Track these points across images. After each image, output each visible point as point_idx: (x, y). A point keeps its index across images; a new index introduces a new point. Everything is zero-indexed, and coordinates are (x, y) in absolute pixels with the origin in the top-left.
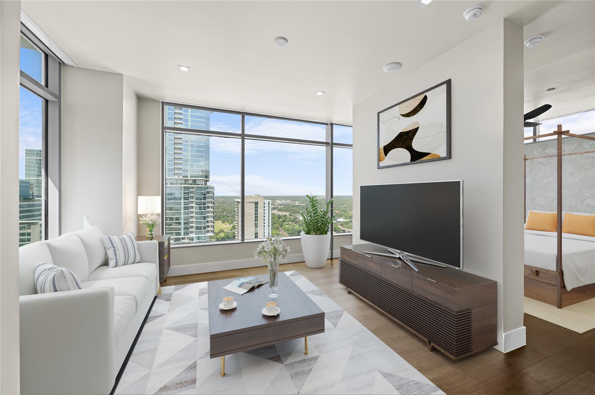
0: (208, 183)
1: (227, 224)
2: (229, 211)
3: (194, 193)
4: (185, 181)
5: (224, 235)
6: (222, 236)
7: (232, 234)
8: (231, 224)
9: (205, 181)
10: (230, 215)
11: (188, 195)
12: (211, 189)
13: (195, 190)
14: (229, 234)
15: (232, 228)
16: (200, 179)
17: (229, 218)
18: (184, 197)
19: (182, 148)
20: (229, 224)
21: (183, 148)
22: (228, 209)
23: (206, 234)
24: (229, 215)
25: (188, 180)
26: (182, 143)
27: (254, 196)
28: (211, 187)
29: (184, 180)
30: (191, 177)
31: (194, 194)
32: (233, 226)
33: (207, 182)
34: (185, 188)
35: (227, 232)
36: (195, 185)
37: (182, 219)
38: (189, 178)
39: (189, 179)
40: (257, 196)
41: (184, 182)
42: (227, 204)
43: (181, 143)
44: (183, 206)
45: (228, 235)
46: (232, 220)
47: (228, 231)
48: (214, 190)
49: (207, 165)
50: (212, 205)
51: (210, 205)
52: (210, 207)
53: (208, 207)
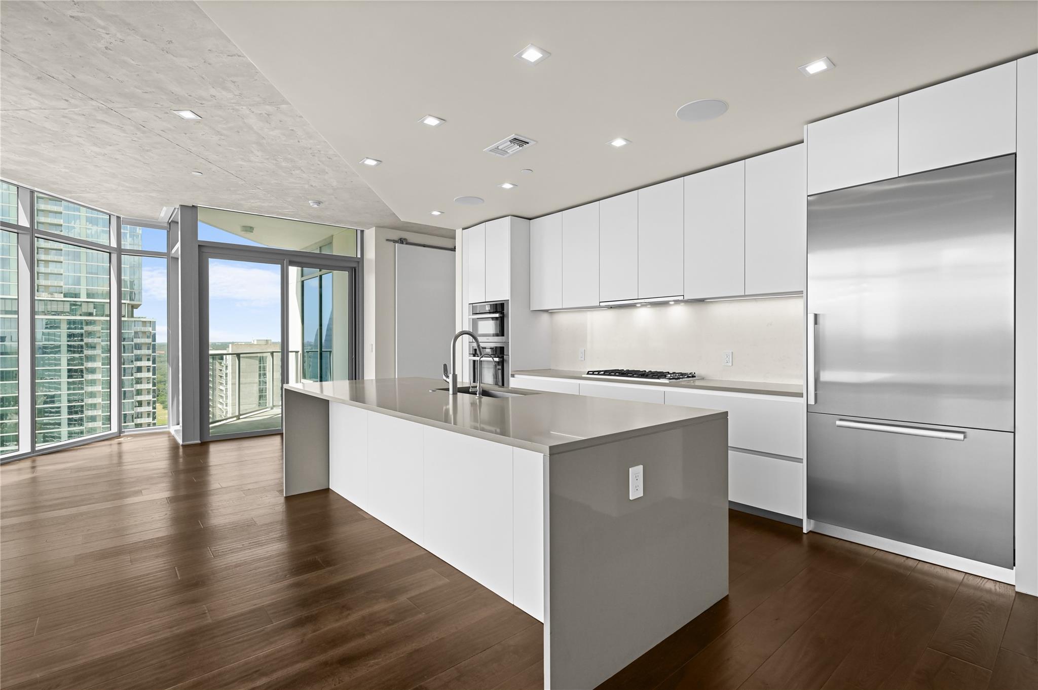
0: (136, 312)
3: (98, 335)
4: (71, 305)
9: (130, 307)
11: (82, 340)
12: (146, 326)
13: (100, 329)
18: (69, 346)
19: (61, 225)
21: (63, 224)
25: (79, 304)
26: (61, 213)
27: (255, 343)
28: (145, 322)
29: (69, 303)
30: (89, 296)
31: (100, 338)
33: (135, 310)
34: (69, 322)
36: (102, 316)
37: (64, 399)
38: (83, 298)
39: (84, 302)
40: (264, 343)
41: (67, 308)
43: (59, 210)
44: (64, 367)
48: (154, 329)
50: (150, 363)
51: (144, 363)
52: (143, 369)
53: (139, 369)
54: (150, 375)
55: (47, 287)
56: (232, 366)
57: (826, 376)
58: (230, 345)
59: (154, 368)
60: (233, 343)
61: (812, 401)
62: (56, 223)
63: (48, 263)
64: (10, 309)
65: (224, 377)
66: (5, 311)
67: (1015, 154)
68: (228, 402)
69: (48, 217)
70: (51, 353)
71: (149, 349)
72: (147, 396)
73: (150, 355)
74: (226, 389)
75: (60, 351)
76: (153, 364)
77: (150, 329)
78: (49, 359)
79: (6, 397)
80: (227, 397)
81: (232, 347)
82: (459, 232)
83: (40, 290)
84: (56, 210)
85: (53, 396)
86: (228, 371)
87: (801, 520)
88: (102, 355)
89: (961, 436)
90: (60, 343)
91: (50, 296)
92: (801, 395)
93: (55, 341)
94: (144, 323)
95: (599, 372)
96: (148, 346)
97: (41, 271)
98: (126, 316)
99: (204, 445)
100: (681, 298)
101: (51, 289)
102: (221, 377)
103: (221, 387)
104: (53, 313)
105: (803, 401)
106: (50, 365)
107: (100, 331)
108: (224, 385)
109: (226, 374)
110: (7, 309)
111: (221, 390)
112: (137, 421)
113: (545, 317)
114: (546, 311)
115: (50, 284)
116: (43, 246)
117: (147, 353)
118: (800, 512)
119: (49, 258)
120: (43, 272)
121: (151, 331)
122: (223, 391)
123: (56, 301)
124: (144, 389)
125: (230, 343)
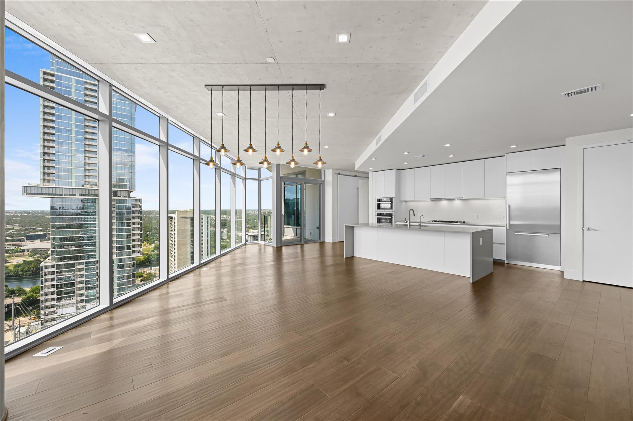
0: (132, 195)
1: (147, 244)
2: (149, 228)
5: (144, 258)
6: (141, 259)
7: (155, 256)
8: (153, 244)
9: (129, 192)
10: (151, 233)
12: (137, 202)
14: (150, 256)
15: (154, 249)
16: (123, 190)
17: (148, 237)
20: (150, 245)
22: (147, 227)
23: (131, 255)
24: (148, 234)
27: (189, 210)
32: (155, 246)
35: (147, 254)
42: (145, 220)
45: (149, 258)
46: (153, 240)
47: (149, 253)
49: (132, 174)
50: (139, 220)
51: (136, 220)
52: (136, 223)
53: (134, 223)
54: (139, 226)
55: (89, 182)
56: (178, 221)
57: (512, 223)
58: (177, 212)
59: (141, 223)
60: (178, 211)
61: (508, 228)
62: (94, 150)
63: (90, 171)
64: (72, 193)
65: (174, 227)
66: (69, 194)
67: (561, 168)
68: (175, 240)
69: (90, 148)
70: (91, 215)
71: (138, 213)
72: (138, 237)
73: (139, 216)
74: (175, 234)
75: (96, 214)
76: (141, 221)
77: (139, 203)
78: (90, 218)
79: (63, 237)
80: (175, 238)
81: (178, 212)
82: (371, 173)
83: (86, 184)
84: (94, 144)
85: (92, 237)
86: (175, 225)
87: (504, 260)
88: (116, 216)
89: (548, 235)
90: (95, 210)
91: (91, 187)
92: (504, 226)
93: (93, 209)
94: (136, 200)
95: (432, 221)
96: (138, 212)
97: (86, 175)
98: (128, 197)
99: (281, 247)
100: (462, 198)
101: (91, 183)
102: (171, 227)
103: (172, 233)
104: (92, 195)
105: (505, 228)
106: (90, 221)
107: (115, 205)
108: (174, 231)
109: (175, 226)
110: (70, 193)
111: (171, 234)
112: (133, 249)
113: (404, 203)
114: (405, 201)
115: (91, 181)
116: (87, 162)
117: (138, 215)
118: (504, 258)
119: (90, 168)
120: (88, 175)
121: (140, 204)
122: (173, 234)
123: (94, 189)
124: (136, 233)
125: (177, 210)
